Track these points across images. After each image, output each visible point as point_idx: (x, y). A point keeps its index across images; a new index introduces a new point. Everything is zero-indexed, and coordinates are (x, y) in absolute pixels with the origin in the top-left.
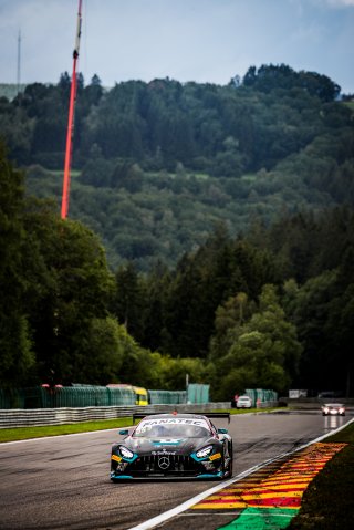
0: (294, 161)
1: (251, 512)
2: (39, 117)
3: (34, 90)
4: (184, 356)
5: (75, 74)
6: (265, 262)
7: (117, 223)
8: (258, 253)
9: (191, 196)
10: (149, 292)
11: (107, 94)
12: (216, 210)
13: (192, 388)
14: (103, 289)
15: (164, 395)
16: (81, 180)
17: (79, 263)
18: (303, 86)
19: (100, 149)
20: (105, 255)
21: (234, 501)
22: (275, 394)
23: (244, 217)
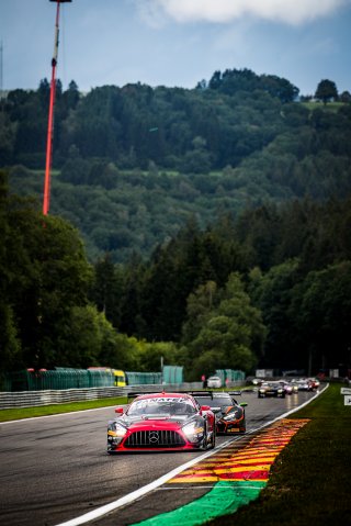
0: (257, 158)
1: (224, 484)
2: (20, 120)
3: (16, 96)
4: (158, 340)
5: (53, 80)
6: (232, 252)
7: (95, 218)
8: (225, 244)
9: (163, 191)
10: (125, 281)
11: (84, 99)
12: (187, 204)
14: (83, 279)
15: (141, 377)
16: (61, 178)
17: (60, 255)
18: (264, 89)
19: (78, 150)
20: (84, 248)
21: (207, 475)
22: (243, 374)
23: (214, 209)
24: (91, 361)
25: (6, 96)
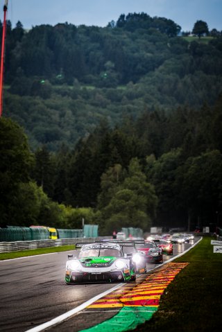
0: (151, 76)
1: (127, 309)
4: (80, 206)
5: (5, 21)
6: (134, 144)
7: (35, 120)
8: (128, 138)
9: (84, 100)
10: (57, 164)
11: (27, 34)
12: (101, 109)
13: (86, 227)
14: (26, 163)
15: (68, 232)
16: (11, 91)
17: (10, 146)
18: (156, 27)
19: (23, 71)
20: (27, 141)
21: (115, 302)
22: (141, 231)
23: (119, 114)
24: (32, 221)
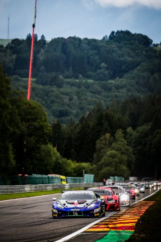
0: (132, 74)
1: (112, 233)
2: (17, 54)
3: (15, 42)
4: (82, 162)
5: (33, 35)
6: (119, 120)
7: (52, 102)
8: (115, 115)
9: (85, 89)
10: (66, 133)
11: (48, 44)
12: (97, 96)
13: (86, 176)
14: (46, 132)
15: (74, 179)
16: (36, 82)
17: (35, 120)
18: (136, 40)
19: (45, 68)
20: (47, 116)
21: (105, 228)
22: (123, 179)
23: (109, 99)
24: (49, 171)
25: (10, 42)
